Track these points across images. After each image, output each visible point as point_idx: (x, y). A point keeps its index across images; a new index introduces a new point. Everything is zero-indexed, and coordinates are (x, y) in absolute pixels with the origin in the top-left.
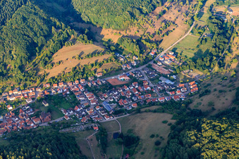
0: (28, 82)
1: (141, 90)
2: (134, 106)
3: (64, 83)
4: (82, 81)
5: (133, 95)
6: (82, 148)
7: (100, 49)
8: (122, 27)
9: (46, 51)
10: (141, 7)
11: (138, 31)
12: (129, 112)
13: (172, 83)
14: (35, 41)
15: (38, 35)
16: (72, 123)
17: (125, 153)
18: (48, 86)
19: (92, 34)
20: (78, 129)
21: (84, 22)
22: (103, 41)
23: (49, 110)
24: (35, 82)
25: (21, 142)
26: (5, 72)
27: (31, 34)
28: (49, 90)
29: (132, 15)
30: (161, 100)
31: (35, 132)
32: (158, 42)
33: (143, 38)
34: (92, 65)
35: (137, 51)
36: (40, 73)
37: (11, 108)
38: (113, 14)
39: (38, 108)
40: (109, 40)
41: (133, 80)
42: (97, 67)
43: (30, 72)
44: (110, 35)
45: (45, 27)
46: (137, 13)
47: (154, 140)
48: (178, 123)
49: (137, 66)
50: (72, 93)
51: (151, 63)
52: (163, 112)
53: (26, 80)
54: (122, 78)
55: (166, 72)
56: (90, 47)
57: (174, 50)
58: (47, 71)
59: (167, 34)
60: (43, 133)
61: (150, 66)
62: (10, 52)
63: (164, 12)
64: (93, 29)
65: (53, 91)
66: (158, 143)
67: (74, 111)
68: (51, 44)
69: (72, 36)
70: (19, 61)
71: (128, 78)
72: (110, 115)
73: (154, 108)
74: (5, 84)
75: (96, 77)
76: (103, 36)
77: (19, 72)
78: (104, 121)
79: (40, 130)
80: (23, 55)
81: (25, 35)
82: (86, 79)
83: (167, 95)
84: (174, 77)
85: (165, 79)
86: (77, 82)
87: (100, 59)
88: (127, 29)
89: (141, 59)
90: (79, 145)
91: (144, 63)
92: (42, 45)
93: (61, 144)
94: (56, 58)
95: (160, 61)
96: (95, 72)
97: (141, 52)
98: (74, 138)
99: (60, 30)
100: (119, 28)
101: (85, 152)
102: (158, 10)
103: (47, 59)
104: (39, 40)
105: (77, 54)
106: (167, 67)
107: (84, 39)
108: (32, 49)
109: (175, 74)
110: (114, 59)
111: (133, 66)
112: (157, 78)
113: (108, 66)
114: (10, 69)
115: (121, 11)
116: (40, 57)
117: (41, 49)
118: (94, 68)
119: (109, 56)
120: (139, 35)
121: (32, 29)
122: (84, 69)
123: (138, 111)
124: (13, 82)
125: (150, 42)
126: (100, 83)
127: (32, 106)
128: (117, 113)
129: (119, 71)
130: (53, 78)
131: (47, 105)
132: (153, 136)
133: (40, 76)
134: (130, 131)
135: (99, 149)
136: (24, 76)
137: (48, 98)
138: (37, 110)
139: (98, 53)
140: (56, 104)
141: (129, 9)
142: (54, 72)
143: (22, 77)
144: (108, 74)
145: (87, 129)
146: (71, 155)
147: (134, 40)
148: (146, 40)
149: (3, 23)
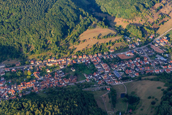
0: (61, 54)
1: (142, 63)
2: (137, 75)
3: (87, 55)
4: (99, 55)
5: (136, 67)
6: (98, 102)
7: (113, 32)
8: (130, 17)
9: (75, 32)
10: (144, 3)
11: (141, 21)
12: (133, 79)
13: (165, 60)
14: (68, 25)
15: (70, 20)
16: (91, 84)
17: (129, 108)
18: (75, 57)
19: (108, 21)
20: (96, 89)
21: (102, 12)
22: (116, 27)
23: (76, 74)
24: (67, 54)
25: (56, 96)
26: (46, 45)
27: (65, 20)
28: (76, 60)
29: (138, 8)
30: (157, 72)
31: (65, 89)
32: (156, 29)
33: (145, 25)
34: (107, 44)
35: (140, 35)
36: (70, 48)
37: (49, 71)
38: (123, 7)
39: (68, 72)
40: (120, 26)
41: (136, 56)
42: (111, 45)
43: (63, 47)
44: (121, 22)
45: (75, 15)
46: (141, 7)
47: (151, 100)
48: (169, 89)
49: (140, 46)
50: (92, 63)
51: (150, 44)
52: (158, 80)
53: (60, 52)
54: (128, 54)
55: (161, 51)
56: (106, 31)
57: (167, 36)
58: (75, 46)
59: (163, 23)
60: (71, 90)
61: (149, 47)
62: (50, 32)
63: (161, 7)
64: (109, 18)
65: (79, 61)
66: (153, 103)
67: (93, 76)
68: (79, 27)
69: (94, 22)
70: (56, 38)
71: (133, 54)
72: (119, 81)
73: (151, 77)
74: (45, 54)
75: (109, 53)
76: (115, 23)
77: (56, 46)
78: (115, 84)
79: (69, 88)
80: (59, 34)
81: (61, 20)
82: (103, 53)
83: (161, 68)
84: (167, 55)
85: (160, 56)
86: (95, 56)
87: (113, 39)
88: (133, 18)
89: (143, 41)
90: (96, 100)
91: (145, 44)
92: (73, 28)
93: (84, 99)
94: (81, 38)
95: (157, 43)
96: (109, 49)
97: (143, 36)
98: (93, 95)
99: (85, 18)
100: (127, 17)
101: (100, 106)
102: (157, 6)
103: (75, 38)
104: (70, 24)
105: (96, 35)
106: (162, 48)
107: (102, 25)
108: (65, 30)
109: (167, 53)
110: (123, 40)
111: (136, 46)
112: (154, 55)
113: (119, 45)
114: (49, 43)
115: (129, 5)
116: (71, 36)
117: (71, 30)
118: (108, 46)
119: (119, 37)
120: (142, 23)
121: (66, 16)
122: (101, 46)
123: (140, 79)
124: (51, 53)
125: (150, 29)
126: (112, 57)
127: (64, 70)
128: (124, 79)
129: (126, 49)
130: (79, 52)
131: (74, 70)
132: (150, 98)
133: (70, 50)
134: (133, 93)
135: (110, 104)
136: (59, 49)
137: (75, 66)
138: (67, 74)
139: (112, 35)
140: (80, 70)
141: (136, 4)
142: (80, 47)
143: (57, 50)
144: (119, 50)
145: (102, 89)
146: (91, 108)
147: (139, 27)
148: (147, 28)
149: (46, 11)
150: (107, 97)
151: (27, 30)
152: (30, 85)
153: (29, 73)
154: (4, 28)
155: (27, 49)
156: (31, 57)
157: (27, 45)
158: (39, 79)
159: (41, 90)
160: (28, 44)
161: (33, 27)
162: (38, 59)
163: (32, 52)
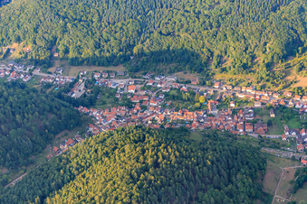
0: (269, 84)
14: (302, 39)
16: (284, 145)
18: (289, 95)
23: (270, 124)
24: (277, 86)
26: (250, 64)
27: (300, 30)
28: (286, 100)
36: (289, 78)
37: (232, 105)
39: (262, 115)
43: (277, 73)
53: (268, 81)
58: (299, 78)
62: (265, 44)
65: (291, 103)
67: (298, 133)
70: (270, 57)
74: (243, 78)
77: (265, 69)
80: (278, 51)
81: (292, 29)
114: (257, 62)
116: (299, 59)
117: (305, 50)
121: (304, 23)
124: (253, 78)
127: (256, 111)
130: (300, 88)
131: (273, 115)
133: (286, 81)
135: (289, 186)
136: (268, 75)
137: (280, 109)
138: (258, 117)
140: (283, 118)
142: (305, 81)
143: (264, 76)
145: (293, 158)
149: (274, 10)
150: (293, 173)
151: (228, 33)
152: (190, 116)
153: (202, 99)
154: (197, 22)
155: (219, 63)
156: (218, 76)
157: (221, 56)
158: (211, 112)
159: (202, 128)
160: (223, 55)
161: (241, 29)
162: (229, 83)
163: (224, 70)
